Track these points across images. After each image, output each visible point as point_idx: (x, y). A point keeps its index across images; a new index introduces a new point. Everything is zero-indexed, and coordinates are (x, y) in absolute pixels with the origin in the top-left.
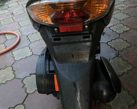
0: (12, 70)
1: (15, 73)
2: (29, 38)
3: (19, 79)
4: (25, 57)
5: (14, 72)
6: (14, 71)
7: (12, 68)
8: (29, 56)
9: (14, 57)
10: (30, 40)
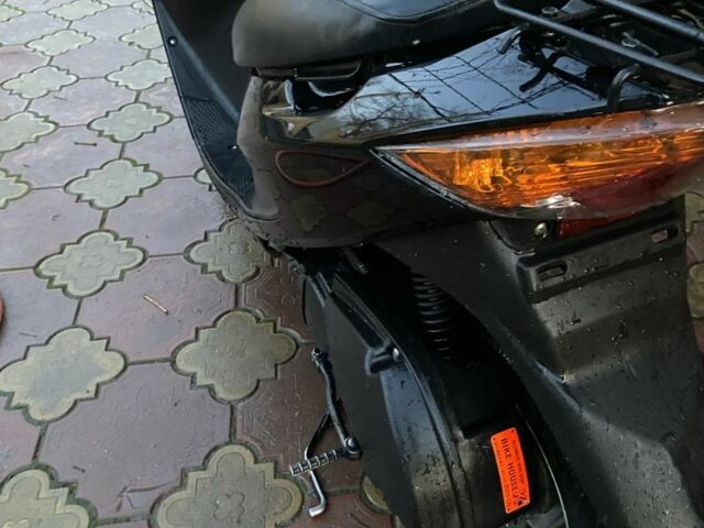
0: (55, 482)
1: (79, 494)
2: (51, 279)
3: (128, 520)
4: (92, 389)
5: (71, 492)
6: (71, 487)
7: (46, 468)
8: (111, 381)
9: (24, 409)
10: (64, 288)
